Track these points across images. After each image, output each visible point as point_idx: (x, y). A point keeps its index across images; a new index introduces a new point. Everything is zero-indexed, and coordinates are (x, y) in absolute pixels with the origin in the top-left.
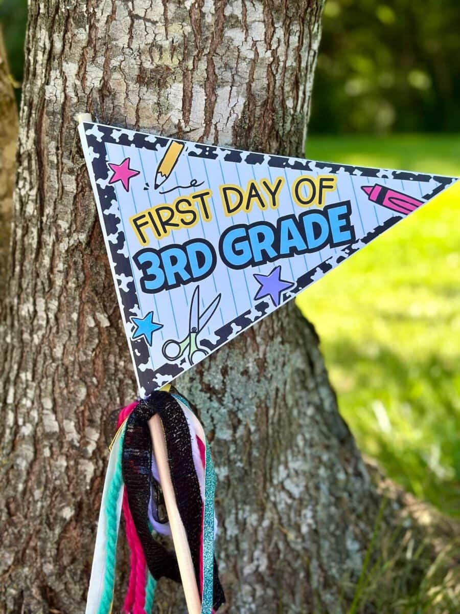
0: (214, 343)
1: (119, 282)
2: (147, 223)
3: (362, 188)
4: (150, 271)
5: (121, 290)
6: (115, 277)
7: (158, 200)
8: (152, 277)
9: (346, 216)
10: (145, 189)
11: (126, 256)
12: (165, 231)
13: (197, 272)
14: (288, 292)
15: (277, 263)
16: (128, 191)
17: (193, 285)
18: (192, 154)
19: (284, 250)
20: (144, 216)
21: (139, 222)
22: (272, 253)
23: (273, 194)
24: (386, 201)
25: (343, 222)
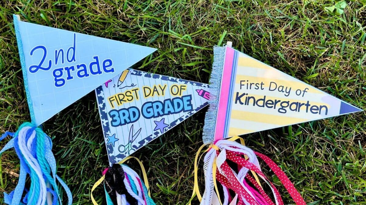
0: (138, 147)
1: (103, 122)
2: (114, 100)
3: (196, 90)
4: (114, 118)
5: (103, 125)
6: (102, 120)
7: (119, 91)
8: (115, 121)
9: (190, 101)
10: (114, 87)
11: (106, 113)
12: (121, 103)
13: (133, 119)
14: (167, 128)
15: (163, 117)
16: (107, 87)
17: (131, 124)
18: (132, 74)
19: (166, 112)
20: (113, 97)
21: (111, 99)
22: (161, 113)
23: (163, 91)
24: (205, 96)
25: (189, 103)
